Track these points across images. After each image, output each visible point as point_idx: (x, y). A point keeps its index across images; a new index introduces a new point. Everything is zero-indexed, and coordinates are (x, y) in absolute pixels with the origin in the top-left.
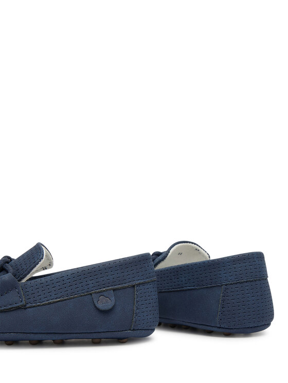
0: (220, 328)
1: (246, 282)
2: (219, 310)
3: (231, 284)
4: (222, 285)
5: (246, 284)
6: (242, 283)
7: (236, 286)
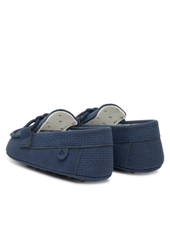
0: (127, 169)
1: (145, 141)
2: (127, 158)
3: (135, 142)
4: (129, 142)
5: (144, 143)
6: (142, 142)
7: (138, 143)
